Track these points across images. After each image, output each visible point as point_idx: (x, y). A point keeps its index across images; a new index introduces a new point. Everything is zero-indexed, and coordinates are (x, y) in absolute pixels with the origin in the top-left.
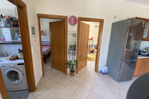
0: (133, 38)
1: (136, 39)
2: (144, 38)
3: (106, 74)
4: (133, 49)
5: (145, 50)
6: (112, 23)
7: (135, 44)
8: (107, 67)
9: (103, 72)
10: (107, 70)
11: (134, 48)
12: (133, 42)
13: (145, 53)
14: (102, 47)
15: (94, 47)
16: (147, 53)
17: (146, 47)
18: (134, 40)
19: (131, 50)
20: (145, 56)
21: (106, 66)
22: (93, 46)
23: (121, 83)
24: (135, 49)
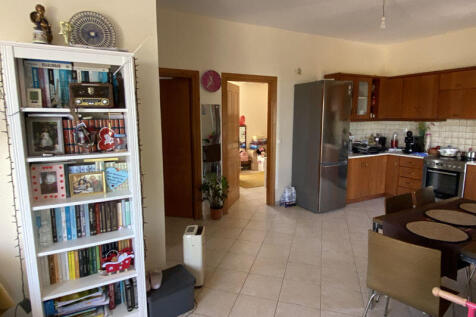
0: (337, 117)
2: (360, 116)
3: (294, 205)
4: (340, 142)
5: (366, 142)
6: (296, 86)
8: (293, 188)
9: (287, 200)
10: (294, 195)
11: (343, 141)
12: (339, 126)
14: (278, 141)
15: (251, 148)
20: (365, 154)
21: (292, 186)
22: (248, 146)
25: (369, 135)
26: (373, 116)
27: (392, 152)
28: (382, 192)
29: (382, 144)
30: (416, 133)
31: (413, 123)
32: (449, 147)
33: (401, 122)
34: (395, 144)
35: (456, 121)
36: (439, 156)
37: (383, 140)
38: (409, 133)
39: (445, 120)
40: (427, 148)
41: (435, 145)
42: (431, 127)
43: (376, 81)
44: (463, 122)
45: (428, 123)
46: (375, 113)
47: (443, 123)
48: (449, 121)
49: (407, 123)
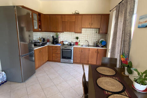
1: (29, 30)
2: (35, 29)
4: (28, 41)
5: (39, 41)
7: (29, 36)
13: (40, 43)
16: (41, 43)
17: (40, 37)
18: (26, 31)
19: (27, 43)
20: (40, 46)
21: (2, 71)
23: (27, 82)
24: (30, 41)
25: (38, 38)
26: (40, 30)
27: (48, 44)
28: (47, 59)
29: (44, 41)
30: (55, 37)
31: (54, 33)
32: (66, 41)
33: (50, 33)
34: (48, 41)
35: (67, 32)
36: (64, 44)
37: (44, 40)
38: (53, 37)
39: (64, 32)
40: (59, 42)
41: (61, 41)
42: (60, 34)
43: (39, 14)
44: (69, 33)
45: (59, 33)
46: (41, 29)
47: (63, 33)
48: (65, 32)
49: (52, 33)
